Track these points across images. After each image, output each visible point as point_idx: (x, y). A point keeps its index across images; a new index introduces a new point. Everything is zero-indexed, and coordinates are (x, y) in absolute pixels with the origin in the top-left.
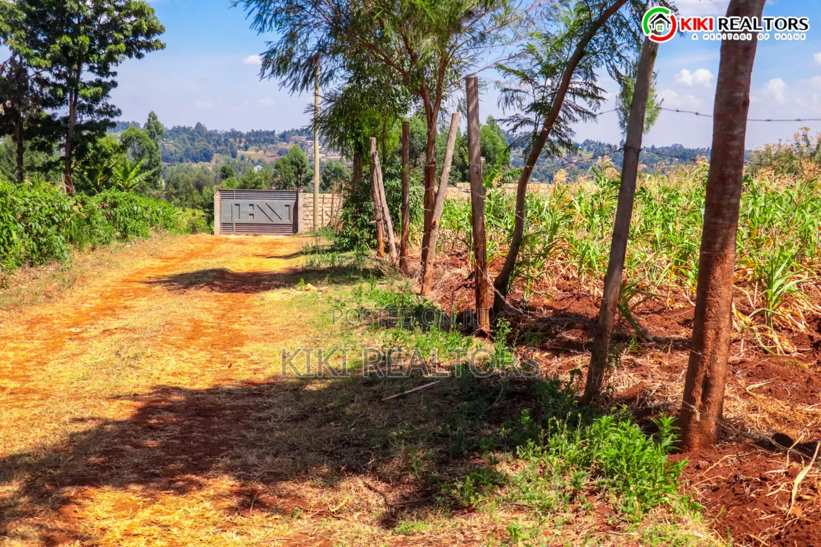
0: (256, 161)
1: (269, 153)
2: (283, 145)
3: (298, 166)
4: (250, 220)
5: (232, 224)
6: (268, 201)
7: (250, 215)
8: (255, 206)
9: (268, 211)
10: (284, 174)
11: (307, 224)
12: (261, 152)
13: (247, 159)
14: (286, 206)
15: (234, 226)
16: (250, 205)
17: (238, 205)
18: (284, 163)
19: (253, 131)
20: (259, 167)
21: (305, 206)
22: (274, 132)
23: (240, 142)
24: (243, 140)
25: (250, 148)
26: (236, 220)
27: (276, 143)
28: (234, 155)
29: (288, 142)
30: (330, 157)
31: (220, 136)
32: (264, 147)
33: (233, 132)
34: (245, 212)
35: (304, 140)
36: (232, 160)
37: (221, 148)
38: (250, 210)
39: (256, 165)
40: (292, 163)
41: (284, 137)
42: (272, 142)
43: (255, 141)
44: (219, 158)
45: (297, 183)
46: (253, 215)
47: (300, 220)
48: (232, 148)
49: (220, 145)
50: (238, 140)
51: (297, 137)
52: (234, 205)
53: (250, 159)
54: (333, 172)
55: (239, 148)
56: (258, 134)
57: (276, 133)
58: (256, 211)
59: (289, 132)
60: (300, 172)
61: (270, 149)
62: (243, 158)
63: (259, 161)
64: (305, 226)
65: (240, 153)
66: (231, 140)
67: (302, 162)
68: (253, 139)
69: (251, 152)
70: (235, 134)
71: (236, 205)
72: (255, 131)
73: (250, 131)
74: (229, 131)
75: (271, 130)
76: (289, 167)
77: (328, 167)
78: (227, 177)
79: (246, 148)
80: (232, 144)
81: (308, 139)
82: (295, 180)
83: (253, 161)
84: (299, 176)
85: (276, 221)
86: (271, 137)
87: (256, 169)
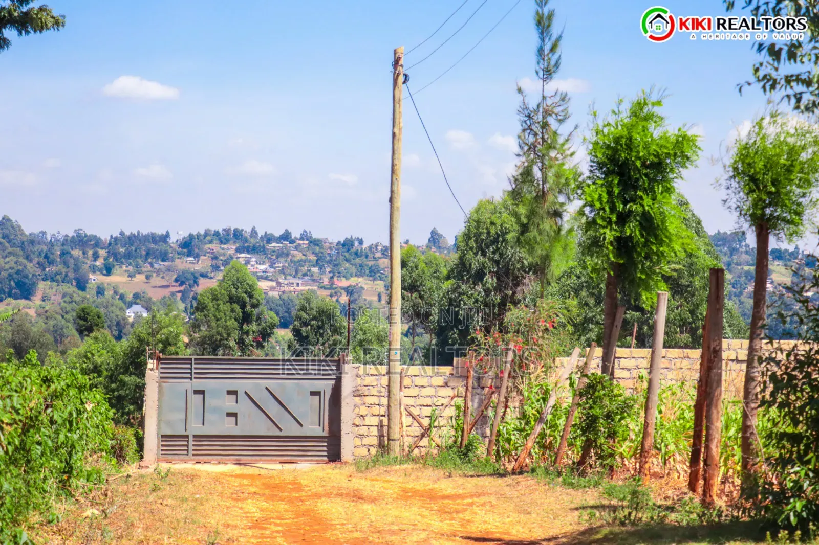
0: (129, 297)
1: (156, 280)
2: (186, 264)
3: (243, 306)
4: (228, 427)
5: (187, 436)
6: (271, 384)
7: (229, 415)
8: (241, 395)
9: (273, 409)
10: (214, 324)
11: (361, 436)
12: (140, 278)
13: (109, 293)
14: (313, 393)
15: (191, 443)
16: (230, 393)
17: (202, 392)
18: (215, 298)
19: (122, 233)
20: (137, 308)
21: (357, 394)
22: (167, 235)
23: (96, 257)
24: (102, 253)
25: (117, 270)
26: (196, 428)
27: (173, 260)
28: (82, 285)
29: (197, 256)
30: (286, 288)
31: (51, 244)
32: (146, 268)
33: (79, 235)
34: (216, 410)
35: (231, 252)
36: (78, 295)
37: (54, 269)
38: (229, 404)
39: (130, 305)
40: (232, 299)
41: (189, 246)
42: (164, 257)
43: (128, 256)
44: (50, 292)
45: (241, 342)
46: (234, 415)
47: (346, 427)
48: (77, 269)
49: (51, 263)
50: (90, 253)
51: (215, 247)
52: (191, 393)
53: (116, 293)
54: (314, 318)
55: (94, 269)
56: (132, 240)
57: (173, 239)
58: (244, 407)
59: (198, 235)
60: (246, 318)
61: (158, 272)
62: (100, 291)
63: (136, 296)
64: (358, 442)
65: (95, 279)
66: (77, 253)
67: (251, 297)
68: (122, 250)
69: (118, 278)
70: (82, 241)
71: (196, 392)
72: (128, 233)
73: (116, 234)
74: (71, 234)
75: (161, 231)
76: (225, 307)
77: (303, 309)
78: (90, 330)
79: (108, 270)
80: (76, 260)
81: (238, 250)
82: (236, 335)
83: (122, 297)
84: (245, 327)
85: (291, 429)
86: (162, 247)
87: (130, 314)
